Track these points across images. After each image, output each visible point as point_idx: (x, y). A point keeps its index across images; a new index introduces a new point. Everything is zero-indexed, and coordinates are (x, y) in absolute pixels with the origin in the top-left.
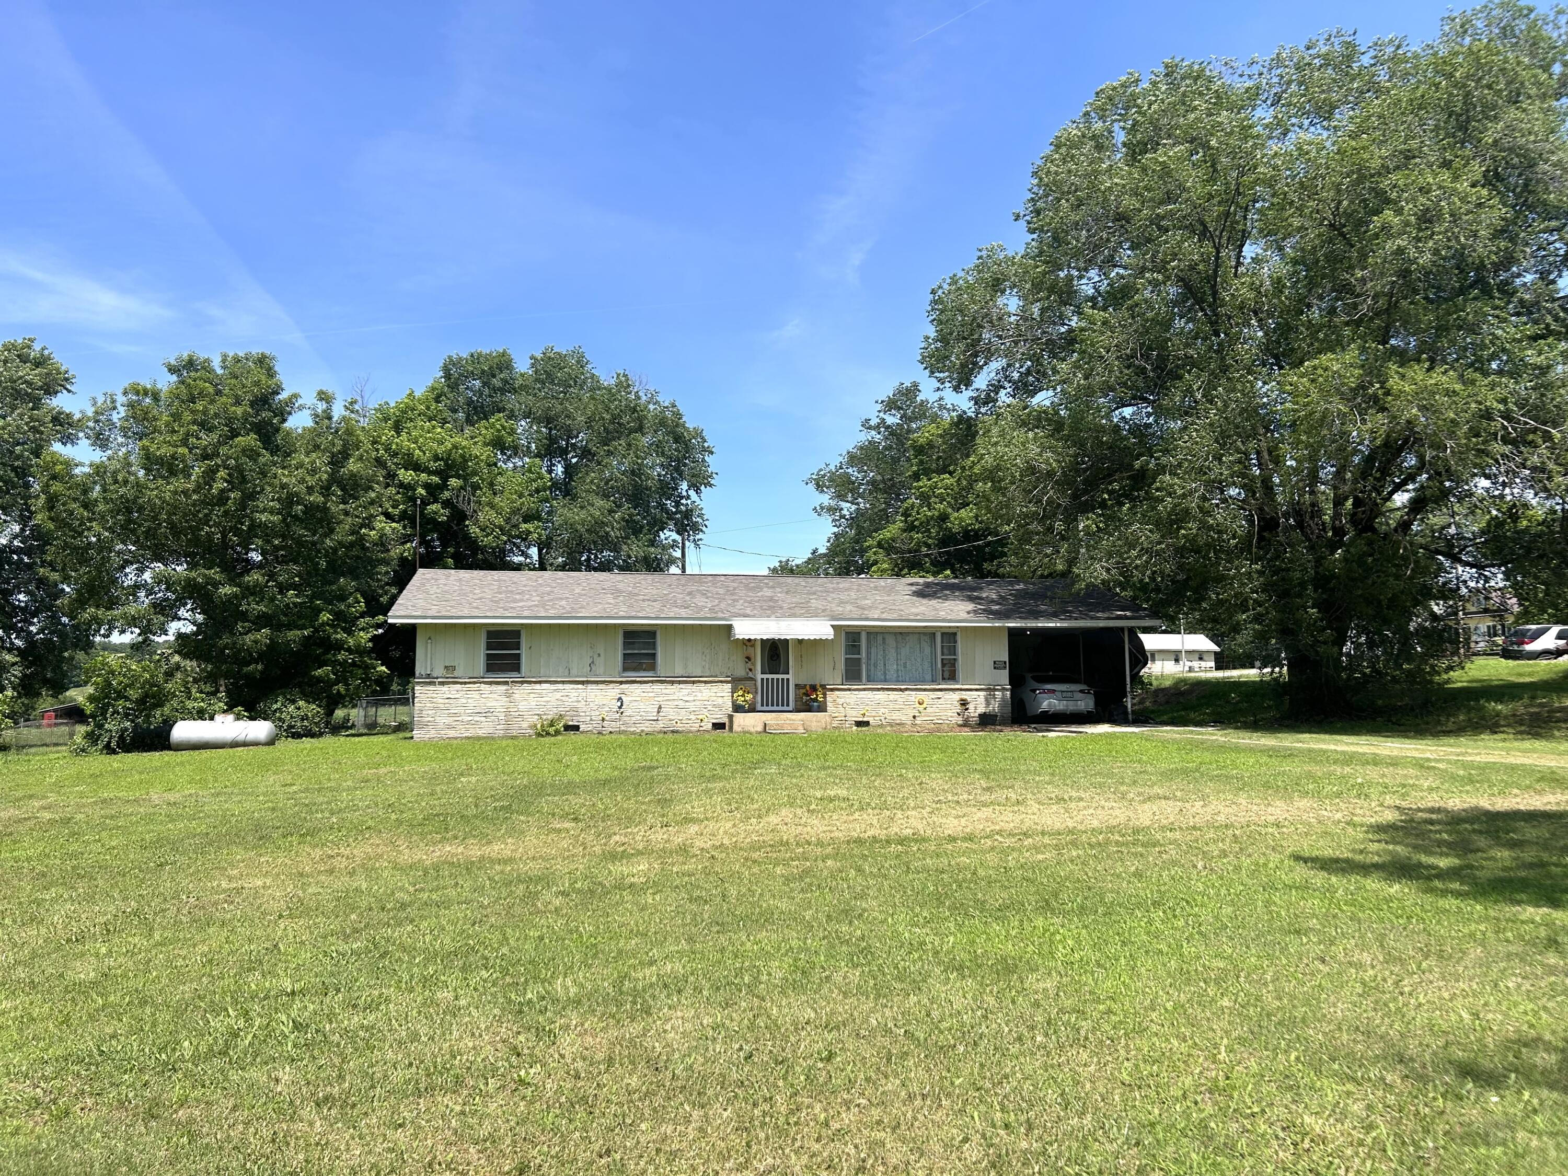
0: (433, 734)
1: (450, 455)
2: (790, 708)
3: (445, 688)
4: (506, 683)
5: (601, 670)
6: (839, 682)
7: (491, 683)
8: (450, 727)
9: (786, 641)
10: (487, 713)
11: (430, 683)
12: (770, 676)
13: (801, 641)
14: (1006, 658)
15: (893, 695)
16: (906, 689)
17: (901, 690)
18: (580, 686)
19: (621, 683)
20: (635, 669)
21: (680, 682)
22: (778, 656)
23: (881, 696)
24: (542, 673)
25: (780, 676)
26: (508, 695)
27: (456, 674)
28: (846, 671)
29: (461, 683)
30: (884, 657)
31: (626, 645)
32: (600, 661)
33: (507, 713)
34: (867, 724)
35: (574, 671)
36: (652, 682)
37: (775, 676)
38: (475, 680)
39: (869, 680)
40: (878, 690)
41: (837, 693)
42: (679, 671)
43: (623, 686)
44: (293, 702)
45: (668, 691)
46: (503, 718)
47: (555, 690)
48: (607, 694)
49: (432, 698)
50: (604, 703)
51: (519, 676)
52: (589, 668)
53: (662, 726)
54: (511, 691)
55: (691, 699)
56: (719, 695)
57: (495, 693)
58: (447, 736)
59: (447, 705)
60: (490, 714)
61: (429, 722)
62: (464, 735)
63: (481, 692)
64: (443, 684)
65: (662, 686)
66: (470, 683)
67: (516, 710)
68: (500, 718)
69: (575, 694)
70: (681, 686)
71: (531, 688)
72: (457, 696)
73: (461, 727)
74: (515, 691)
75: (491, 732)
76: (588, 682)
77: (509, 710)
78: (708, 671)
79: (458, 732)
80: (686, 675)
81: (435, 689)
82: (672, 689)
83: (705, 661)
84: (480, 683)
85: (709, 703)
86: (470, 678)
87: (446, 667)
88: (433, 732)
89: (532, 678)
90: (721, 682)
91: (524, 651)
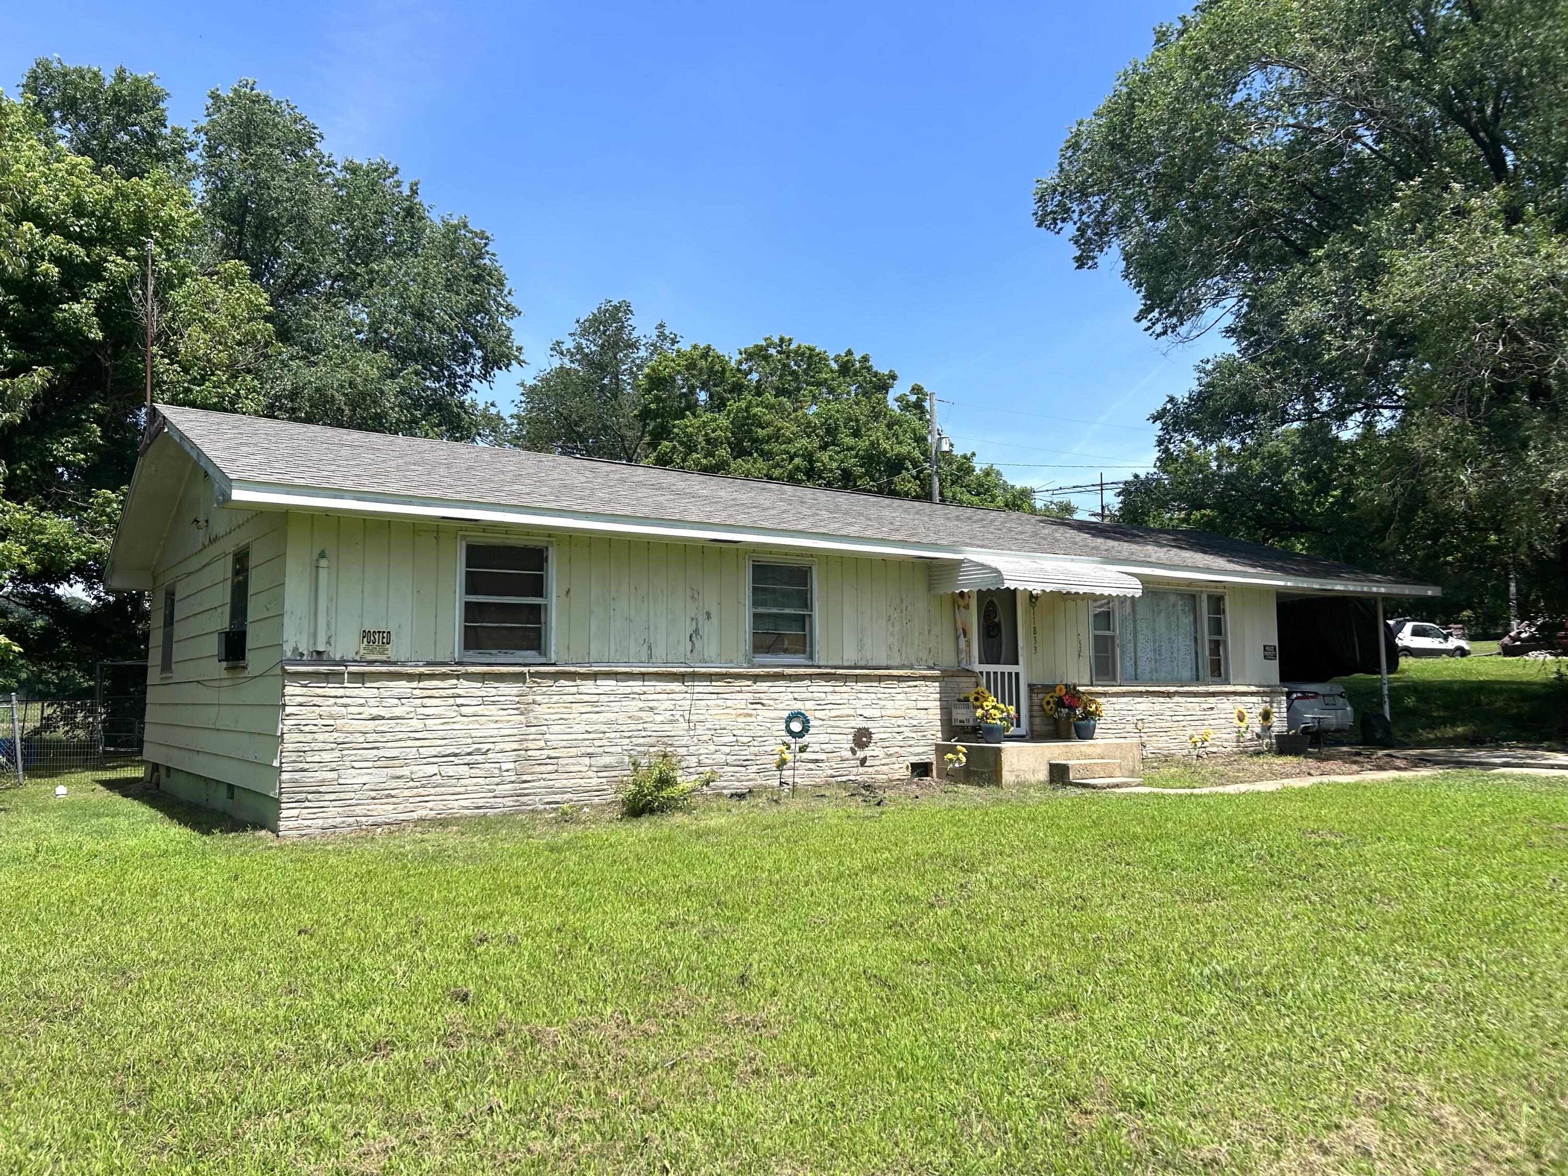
0: (333, 814)
1: (107, 211)
2: (1022, 730)
3: (365, 691)
4: (519, 678)
5: (711, 650)
6: (1086, 680)
7: (483, 677)
8: (381, 794)
10: (475, 756)
11: (327, 677)
12: (992, 668)
13: (1032, 598)
14: (1275, 640)
16: (1175, 693)
18: (676, 686)
19: (756, 678)
20: (768, 650)
21: (857, 679)
22: (998, 626)
23: (1144, 705)
24: (594, 656)
25: (1006, 668)
26: (523, 708)
27: (392, 652)
28: (1096, 657)
29: (410, 677)
31: (759, 596)
32: (709, 629)
33: (522, 756)
35: (660, 652)
36: (810, 677)
37: (999, 668)
38: (437, 669)
39: (1127, 677)
40: (1141, 694)
42: (850, 656)
43: (763, 686)
45: (838, 696)
46: (511, 766)
47: (626, 695)
48: (729, 703)
49: (331, 717)
50: (723, 724)
51: (544, 660)
52: (689, 645)
53: (830, 772)
54: (530, 698)
55: (877, 713)
56: (921, 705)
57: (494, 703)
58: (371, 820)
59: (371, 737)
60: (480, 758)
61: (323, 783)
62: (415, 815)
63: (460, 701)
64: (361, 678)
65: (827, 686)
66: (432, 676)
67: (542, 744)
68: (505, 766)
69: (669, 705)
70: (860, 686)
71: (574, 690)
72: (398, 712)
73: (407, 793)
74: (538, 698)
75: (481, 803)
76: (695, 676)
77: (525, 745)
78: (897, 655)
79: (401, 808)
80: (863, 663)
81: (340, 692)
82: (845, 691)
83: (892, 634)
84: (458, 677)
85: (906, 723)
86: (429, 664)
87: (366, 634)
88: (332, 811)
89: (573, 664)
90: (924, 678)
91: (553, 600)
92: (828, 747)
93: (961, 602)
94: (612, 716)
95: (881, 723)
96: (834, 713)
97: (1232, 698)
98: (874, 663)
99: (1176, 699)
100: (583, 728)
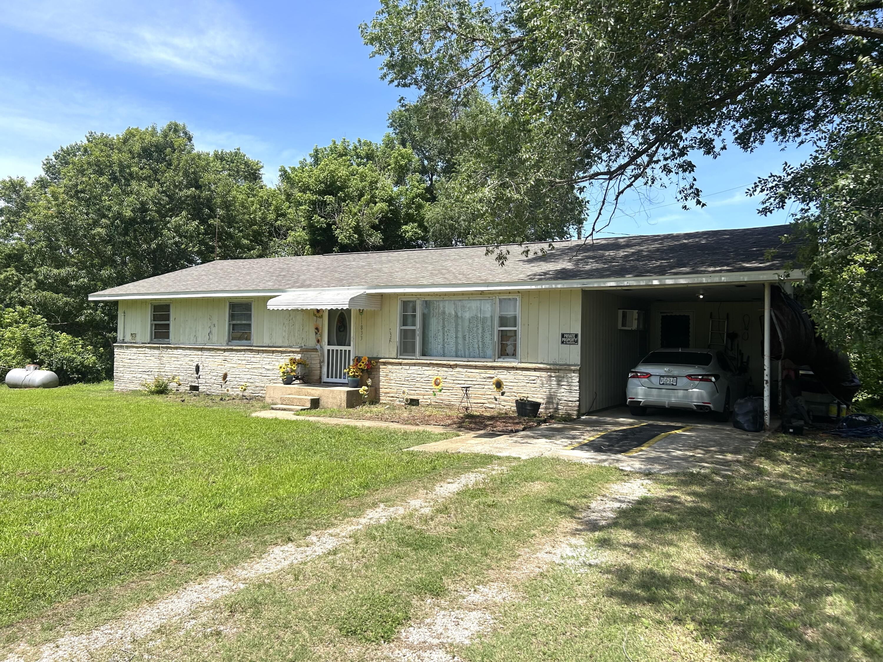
3: (128, 351)
4: (158, 348)
5: (215, 338)
6: (394, 355)
8: (131, 382)
10: (149, 372)
11: (122, 347)
12: (335, 348)
13: (361, 312)
14: (577, 329)
16: (456, 366)
17: (451, 366)
18: (199, 353)
19: (225, 350)
20: (236, 339)
21: (263, 352)
24: (181, 341)
25: (343, 348)
27: (136, 340)
28: (401, 343)
29: (137, 347)
30: (443, 328)
31: (232, 317)
32: (215, 330)
34: (417, 402)
35: (199, 340)
36: (244, 350)
37: (339, 348)
38: (144, 345)
39: (424, 354)
41: (390, 367)
42: (267, 342)
43: (227, 354)
45: (255, 359)
47: (185, 355)
48: (216, 360)
49: (122, 358)
50: (214, 368)
51: (168, 343)
52: (208, 337)
54: (161, 355)
57: (153, 356)
59: (129, 365)
61: (121, 377)
62: (137, 389)
65: (253, 355)
68: (155, 377)
69: (198, 359)
70: (265, 355)
72: (134, 357)
73: (136, 382)
74: (163, 355)
76: (204, 349)
77: (160, 370)
80: (270, 345)
81: (124, 351)
83: (285, 331)
86: (143, 343)
87: (132, 334)
88: (123, 385)
90: (293, 352)
91: (172, 323)
92: (251, 381)
93: (318, 315)
95: (273, 372)
96: (253, 366)
97: (512, 372)
98: (276, 345)
99: (458, 369)
100: (173, 366)
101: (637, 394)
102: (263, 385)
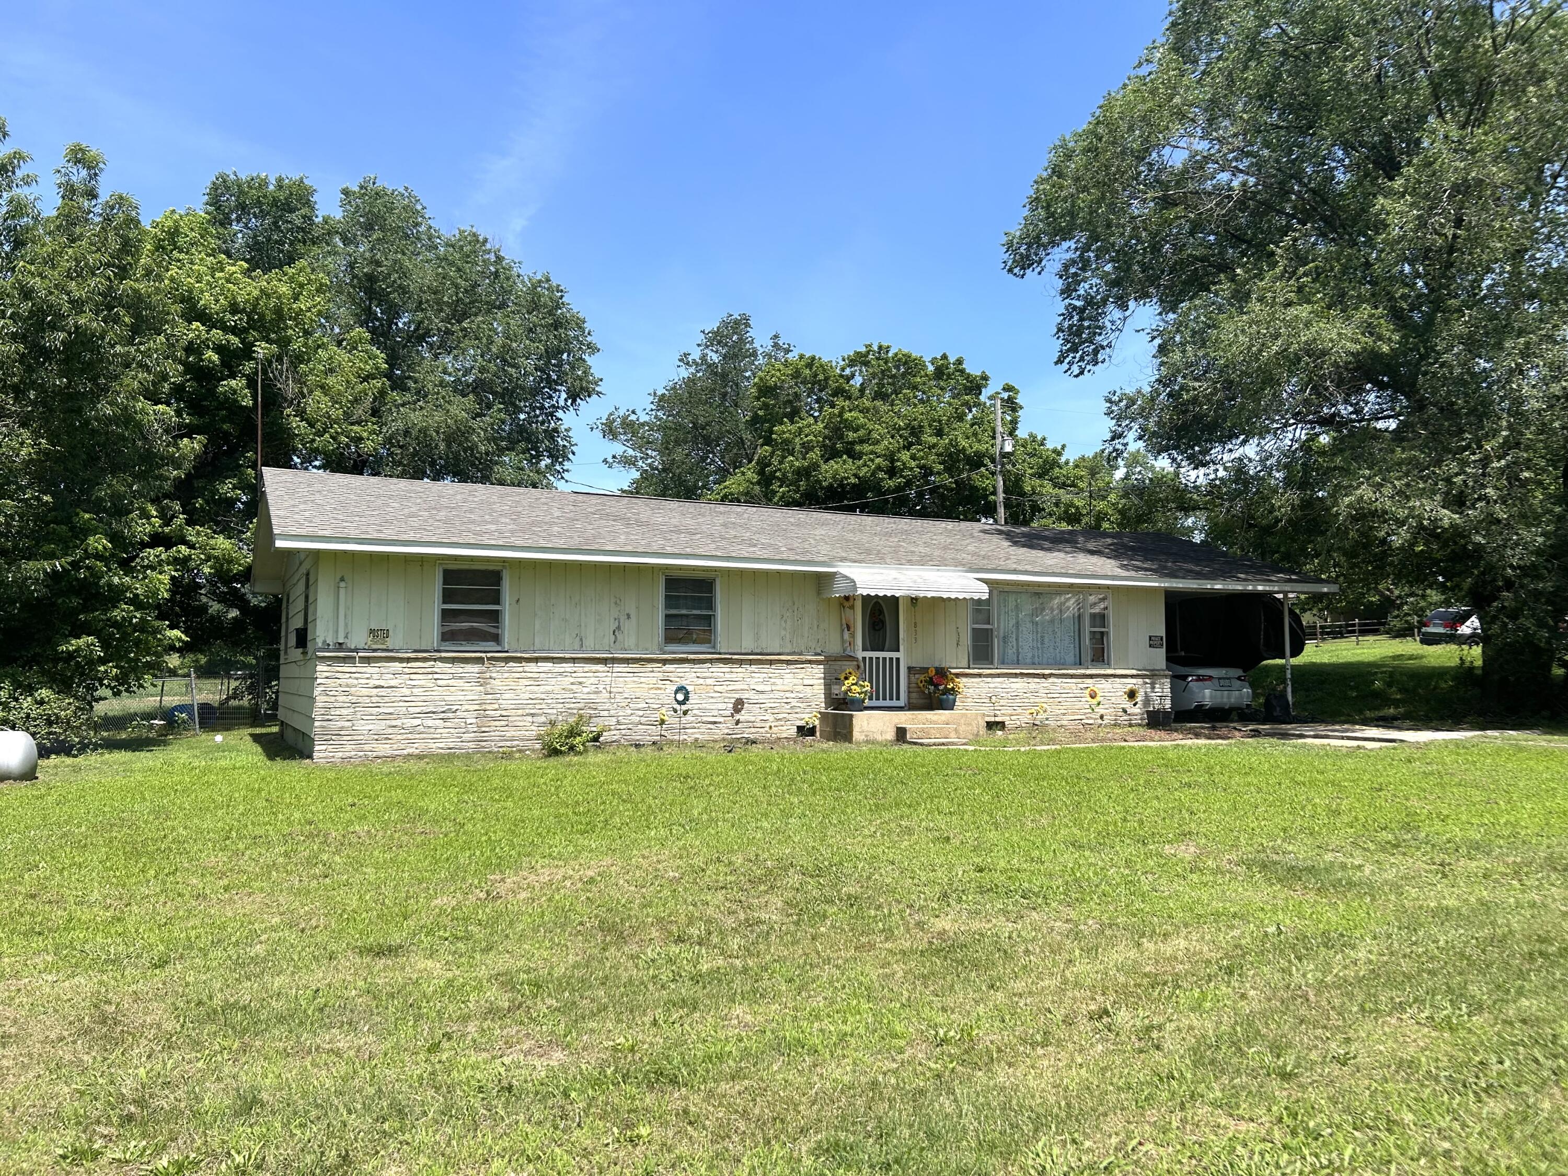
0: (349, 750)
1: (255, 306)
2: (901, 703)
3: (371, 669)
4: (480, 661)
5: (631, 641)
6: (965, 664)
7: (453, 660)
8: (381, 738)
9: (895, 599)
10: (447, 713)
11: (344, 660)
12: (874, 654)
13: (914, 601)
14: (1161, 631)
15: (1034, 683)
16: (1051, 675)
17: (1044, 676)
18: (600, 667)
19: (665, 662)
20: (679, 641)
21: (751, 662)
22: (883, 623)
23: (1019, 685)
24: (537, 646)
25: (888, 655)
26: (482, 682)
27: (390, 643)
28: (974, 647)
29: (401, 660)
31: (670, 601)
32: (629, 627)
33: (482, 714)
34: (1001, 725)
35: (589, 642)
36: (711, 661)
37: (881, 655)
38: (421, 655)
39: (1003, 662)
40: (1016, 675)
41: (966, 679)
42: (748, 644)
43: (669, 667)
44: (30, 690)
45: (734, 675)
46: (474, 721)
47: (561, 674)
48: (643, 680)
49: (347, 686)
50: (638, 695)
51: (499, 649)
52: (613, 638)
53: (727, 731)
54: (488, 675)
55: (768, 688)
56: (806, 682)
57: (461, 678)
58: (375, 754)
59: (374, 699)
60: (451, 715)
61: (342, 729)
62: (405, 752)
63: (436, 676)
64: (367, 660)
65: (726, 668)
66: (416, 660)
67: (496, 706)
68: (469, 721)
69: (593, 680)
70: (754, 668)
71: (521, 669)
72: (393, 683)
73: (399, 737)
74: (494, 675)
75: (452, 745)
76: (614, 660)
77: (484, 707)
78: (789, 645)
79: (395, 746)
80: (758, 651)
81: (354, 670)
82: (740, 672)
83: (785, 629)
84: (435, 660)
85: (793, 695)
86: (415, 651)
87: (372, 631)
88: (349, 748)
89: (521, 652)
90: (810, 662)
91: (507, 607)
93: (846, 604)
94: (549, 688)
96: (730, 688)
98: (769, 651)
99: (1051, 680)
100: (527, 696)
101: (1204, 697)
102: (753, 719)
